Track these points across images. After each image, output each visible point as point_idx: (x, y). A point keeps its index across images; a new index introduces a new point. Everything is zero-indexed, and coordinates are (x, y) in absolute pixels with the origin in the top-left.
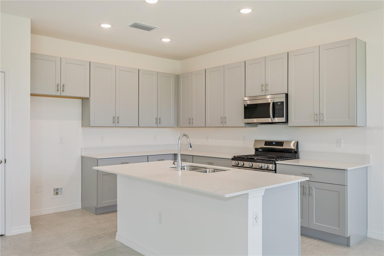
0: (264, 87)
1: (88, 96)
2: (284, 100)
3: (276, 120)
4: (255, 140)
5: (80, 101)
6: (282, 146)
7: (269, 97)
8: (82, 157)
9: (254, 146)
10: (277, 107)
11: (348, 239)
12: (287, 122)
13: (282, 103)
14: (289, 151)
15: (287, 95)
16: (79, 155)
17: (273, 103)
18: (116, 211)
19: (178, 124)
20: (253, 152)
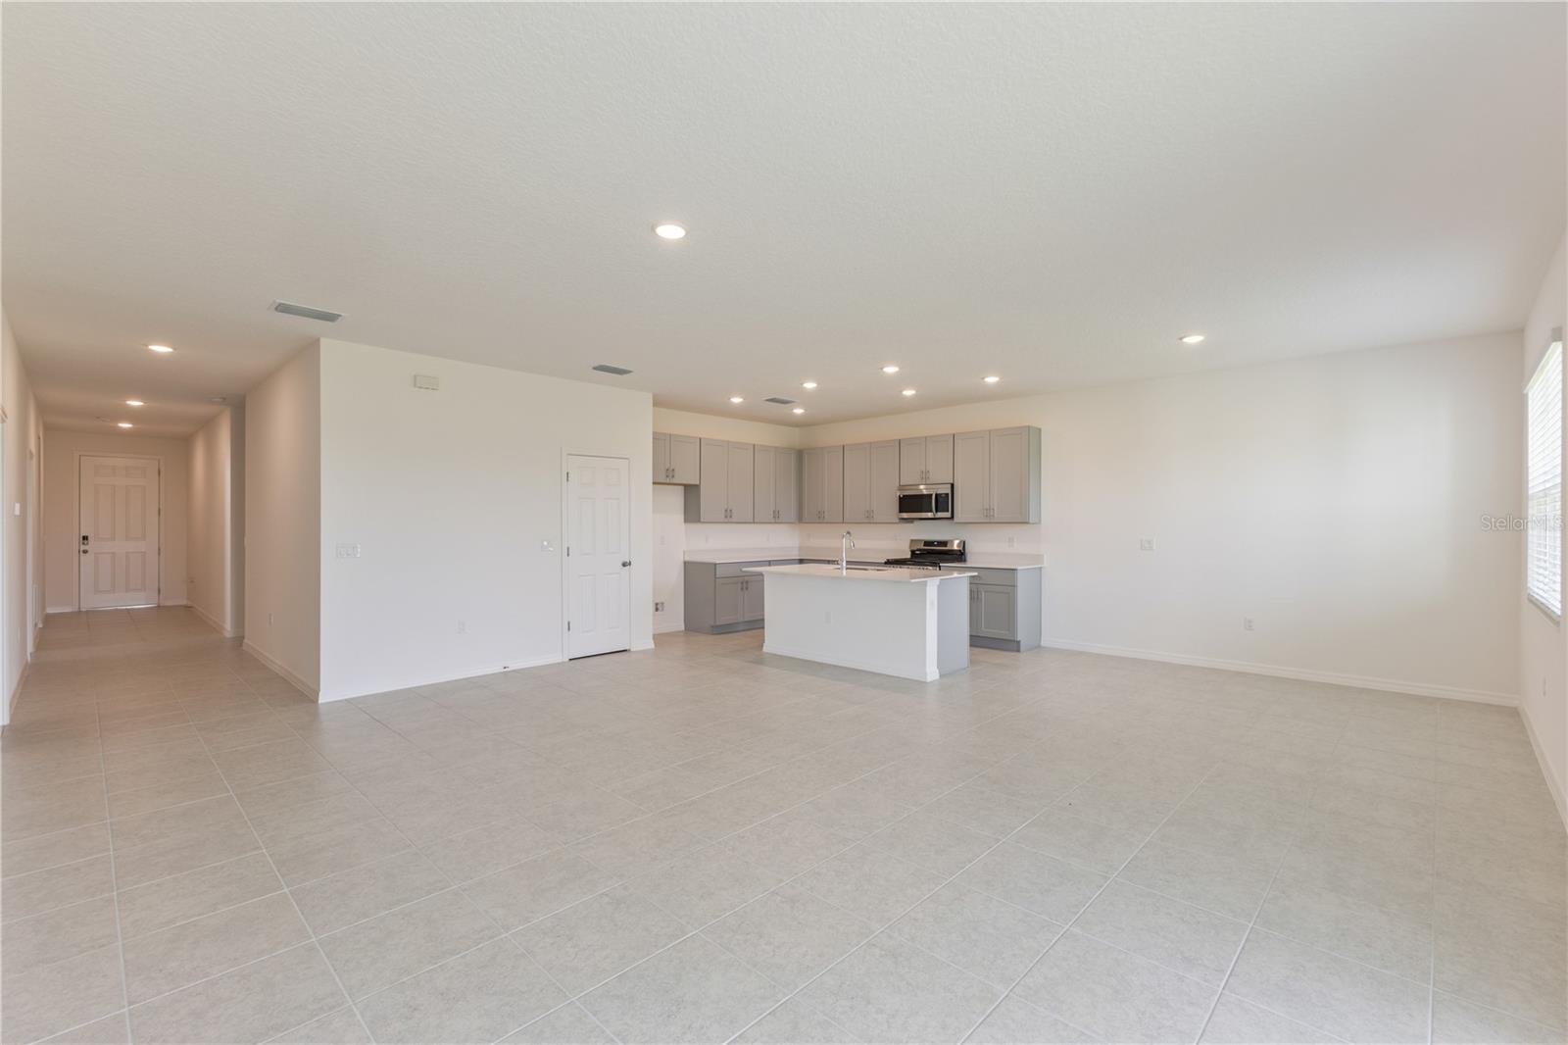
0: (925, 476)
1: (698, 483)
2: (949, 491)
3: (940, 515)
4: (912, 541)
5: (682, 488)
6: (946, 546)
7: (922, 487)
8: (685, 563)
9: (910, 547)
10: (940, 499)
11: (1019, 642)
12: (952, 517)
13: (947, 494)
14: (951, 553)
15: (952, 485)
16: (681, 560)
17: (936, 495)
18: (763, 628)
19: (800, 519)
20: (908, 556)
